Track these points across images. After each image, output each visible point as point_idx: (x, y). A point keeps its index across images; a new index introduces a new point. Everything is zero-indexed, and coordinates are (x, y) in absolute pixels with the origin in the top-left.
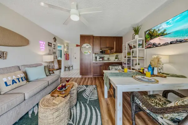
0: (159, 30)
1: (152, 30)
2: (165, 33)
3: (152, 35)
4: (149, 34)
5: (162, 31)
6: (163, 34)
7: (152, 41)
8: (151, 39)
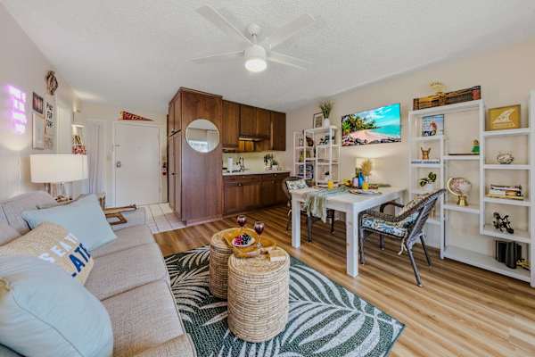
0: (365, 119)
1: (355, 118)
2: (374, 126)
3: (353, 125)
4: (349, 122)
5: (369, 121)
6: (370, 127)
7: (354, 135)
8: (352, 131)
